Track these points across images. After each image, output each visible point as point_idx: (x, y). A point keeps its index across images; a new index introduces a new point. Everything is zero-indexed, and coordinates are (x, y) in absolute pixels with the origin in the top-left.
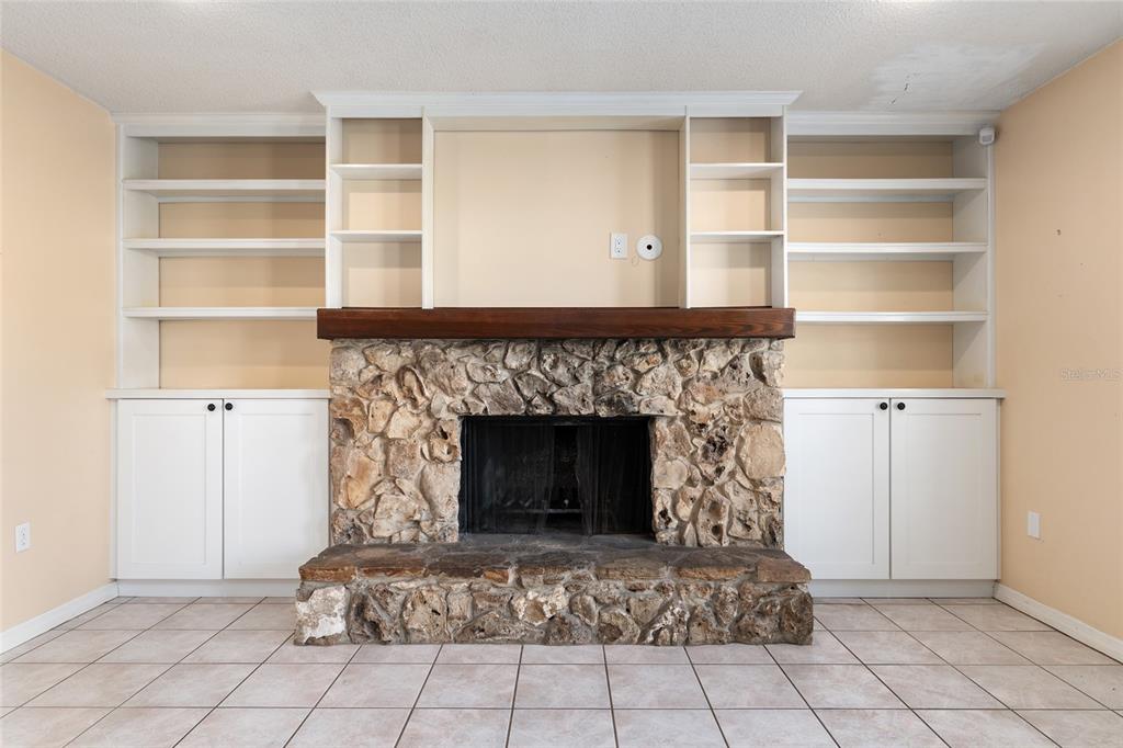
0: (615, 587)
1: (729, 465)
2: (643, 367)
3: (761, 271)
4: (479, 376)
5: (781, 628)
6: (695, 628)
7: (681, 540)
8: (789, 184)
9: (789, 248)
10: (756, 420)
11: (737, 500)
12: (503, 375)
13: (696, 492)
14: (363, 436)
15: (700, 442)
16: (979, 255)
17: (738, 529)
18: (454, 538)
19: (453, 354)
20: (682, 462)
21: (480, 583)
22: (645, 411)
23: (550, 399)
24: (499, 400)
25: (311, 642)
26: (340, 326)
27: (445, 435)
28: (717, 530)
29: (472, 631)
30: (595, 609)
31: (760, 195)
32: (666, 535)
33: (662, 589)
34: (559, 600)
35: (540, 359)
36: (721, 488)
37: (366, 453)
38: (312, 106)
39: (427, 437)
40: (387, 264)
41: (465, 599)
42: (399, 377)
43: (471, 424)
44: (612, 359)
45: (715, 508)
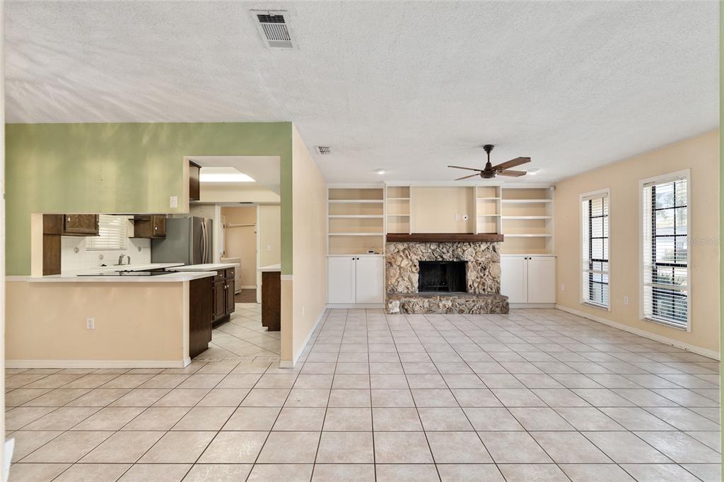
0: (462, 301)
1: (487, 273)
2: (465, 249)
3: (494, 224)
4: (424, 251)
5: (501, 310)
6: (482, 310)
7: (475, 293)
8: (502, 201)
9: (502, 218)
10: (494, 262)
11: (489, 282)
12: (430, 251)
13: (479, 280)
14: (395, 266)
15: (479, 268)
16: (551, 219)
17: (489, 290)
18: (417, 292)
19: (417, 245)
20: (475, 273)
21: (431, 300)
22: (466, 260)
23: (442, 257)
24: (429, 257)
25: (392, 313)
26: (392, 238)
27: (415, 266)
28: (484, 290)
29: (429, 311)
30: (458, 306)
31: (494, 204)
32: (471, 291)
33: (474, 301)
34: (449, 304)
35: (439, 247)
36: (485, 279)
37: (394, 271)
38: (382, 182)
39: (411, 267)
40: (398, 222)
41: (428, 304)
42: (403, 251)
43: (421, 263)
44: (457, 246)
45: (484, 284)
